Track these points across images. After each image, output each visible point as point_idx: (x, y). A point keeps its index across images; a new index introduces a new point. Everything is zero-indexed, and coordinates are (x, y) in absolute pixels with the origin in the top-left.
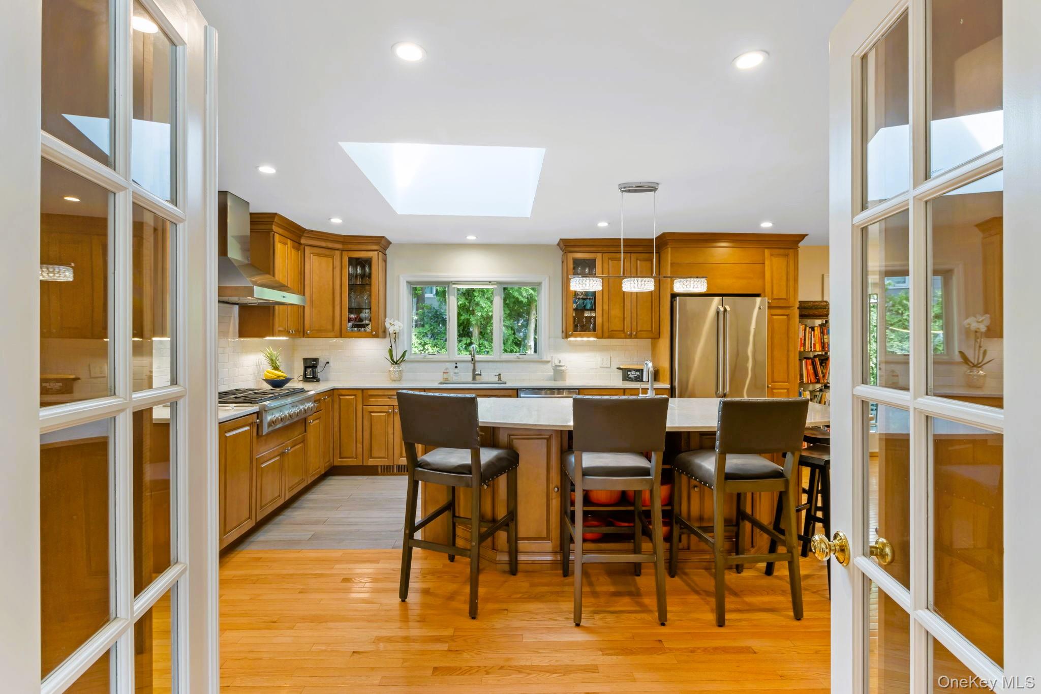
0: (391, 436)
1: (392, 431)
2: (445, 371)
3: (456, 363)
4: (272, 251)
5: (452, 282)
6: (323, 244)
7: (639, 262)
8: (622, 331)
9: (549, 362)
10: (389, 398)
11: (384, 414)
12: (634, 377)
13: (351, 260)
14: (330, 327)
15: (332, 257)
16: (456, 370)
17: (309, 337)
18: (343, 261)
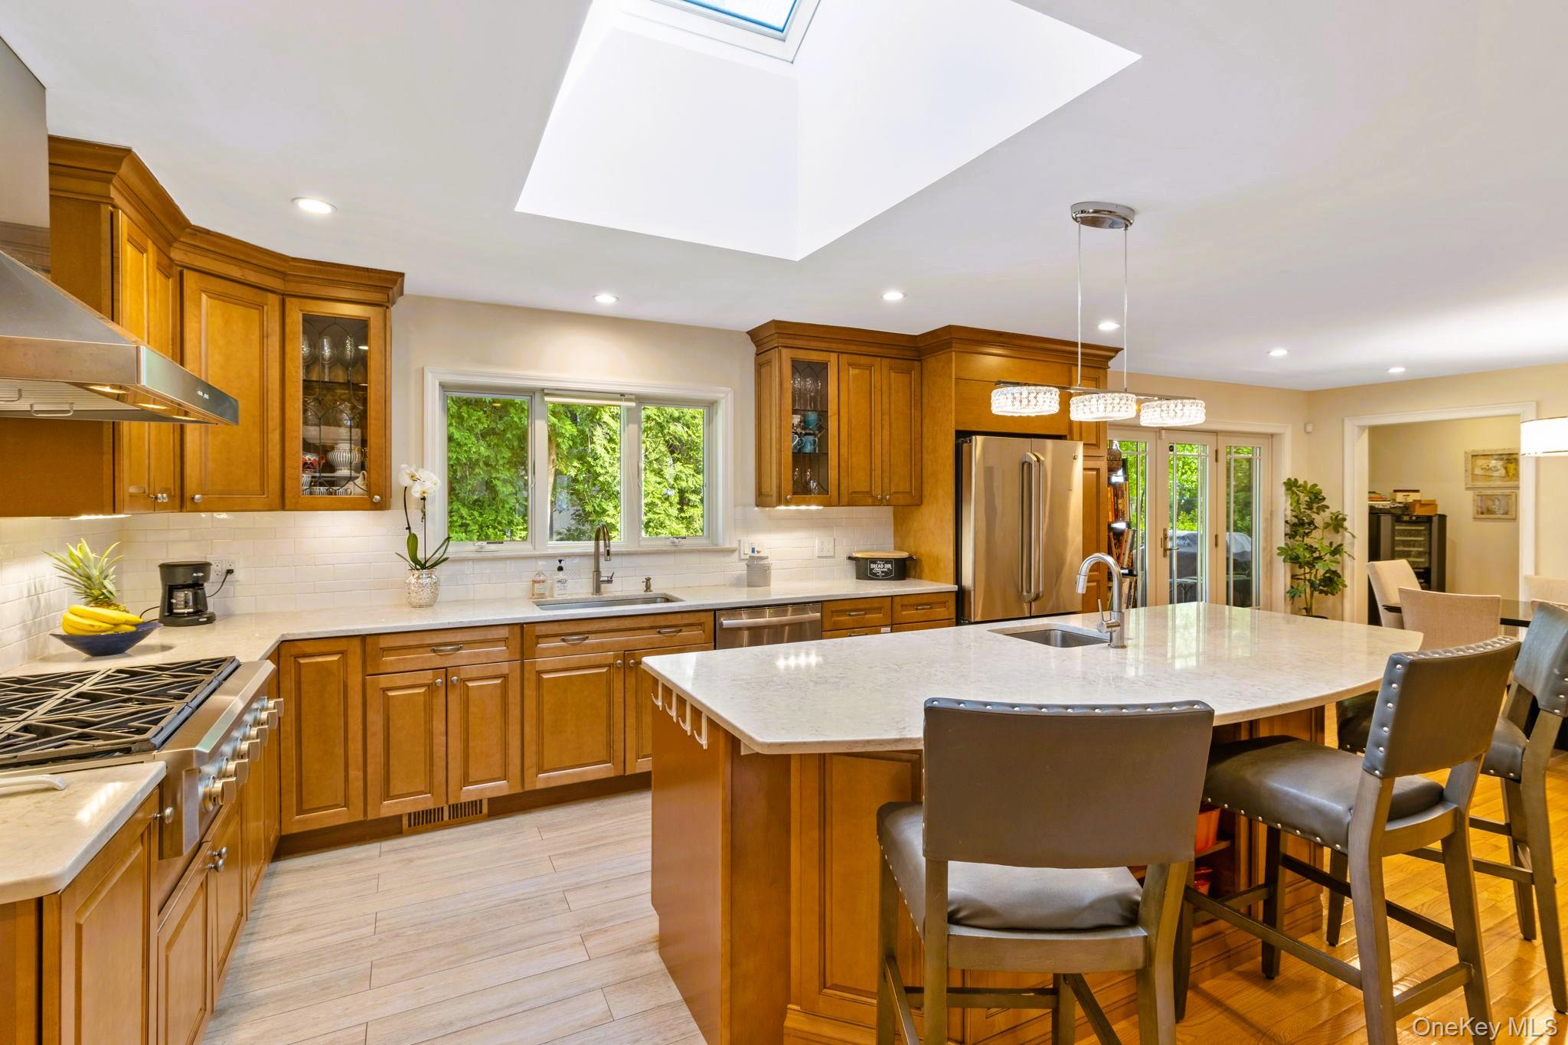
0: (439, 740)
1: (443, 729)
2: (538, 579)
3: (560, 561)
4: (106, 262)
5: (543, 390)
6: (235, 272)
7: (893, 374)
8: (867, 492)
9: (732, 551)
10: (434, 651)
11: (422, 690)
12: (883, 572)
13: (309, 321)
14: (254, 483)
15: (260, 307)
16: (561, 575)
17: (197, 508)
18: (288, 321)
